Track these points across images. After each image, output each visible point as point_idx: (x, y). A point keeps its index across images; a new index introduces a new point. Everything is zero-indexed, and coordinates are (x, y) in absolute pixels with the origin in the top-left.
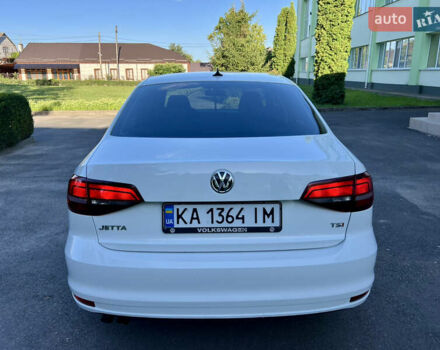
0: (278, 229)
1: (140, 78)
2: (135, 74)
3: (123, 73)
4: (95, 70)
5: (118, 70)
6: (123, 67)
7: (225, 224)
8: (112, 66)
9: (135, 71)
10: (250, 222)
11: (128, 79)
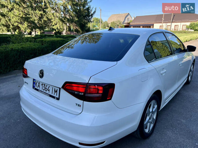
0: (58, 99)
1: (181, 30)
2: (179, 28)
3: (173, 27)
4: (160, 26)
5: (171, 26)
6: (173, 24)
7: (45, 91)
8: (169, 24)
9: (179, 26)
10: (50, 93)
11: (175, 30)
